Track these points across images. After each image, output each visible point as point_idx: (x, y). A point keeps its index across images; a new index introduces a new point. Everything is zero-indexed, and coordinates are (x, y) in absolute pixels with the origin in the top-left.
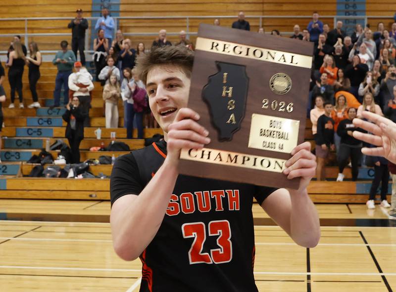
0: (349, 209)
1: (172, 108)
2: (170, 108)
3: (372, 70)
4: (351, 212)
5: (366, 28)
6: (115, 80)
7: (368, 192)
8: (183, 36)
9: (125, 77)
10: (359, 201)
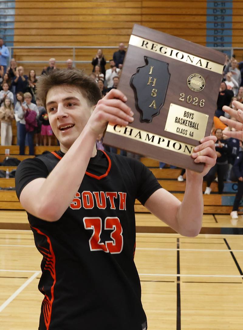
0: (215, 219)
1: (71, 124)
2: (69, 124)
3: (237, 96)
4: (217, 222)
5: (232, 58)
6: (9, 103)
7: (232, 203)
8: (70, 64)
9: (18, 101)
10: (224, 212)
